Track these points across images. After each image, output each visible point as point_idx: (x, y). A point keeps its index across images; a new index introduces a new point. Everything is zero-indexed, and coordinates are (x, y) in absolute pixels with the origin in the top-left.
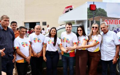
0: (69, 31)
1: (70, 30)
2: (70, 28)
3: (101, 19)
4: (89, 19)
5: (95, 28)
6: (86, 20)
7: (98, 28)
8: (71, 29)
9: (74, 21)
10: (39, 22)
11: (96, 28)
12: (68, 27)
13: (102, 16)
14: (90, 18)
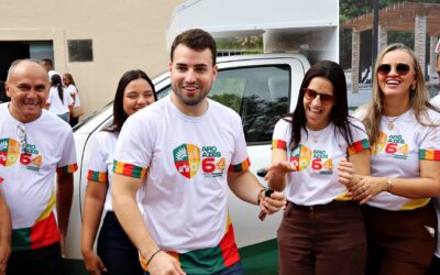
0: (197, 92)
1: (200, 84)
2: (200, 68)
3: (417, 19)
4: (348, 21)
5: (393, 72)
6: (332, 29)
7: (412, 72)
8: (206, 76)
9: (260, 33)
10: (50, 43)
11: (402, 68)
12: (183, 67)
13: (427, 5)
14: (355, 15)
